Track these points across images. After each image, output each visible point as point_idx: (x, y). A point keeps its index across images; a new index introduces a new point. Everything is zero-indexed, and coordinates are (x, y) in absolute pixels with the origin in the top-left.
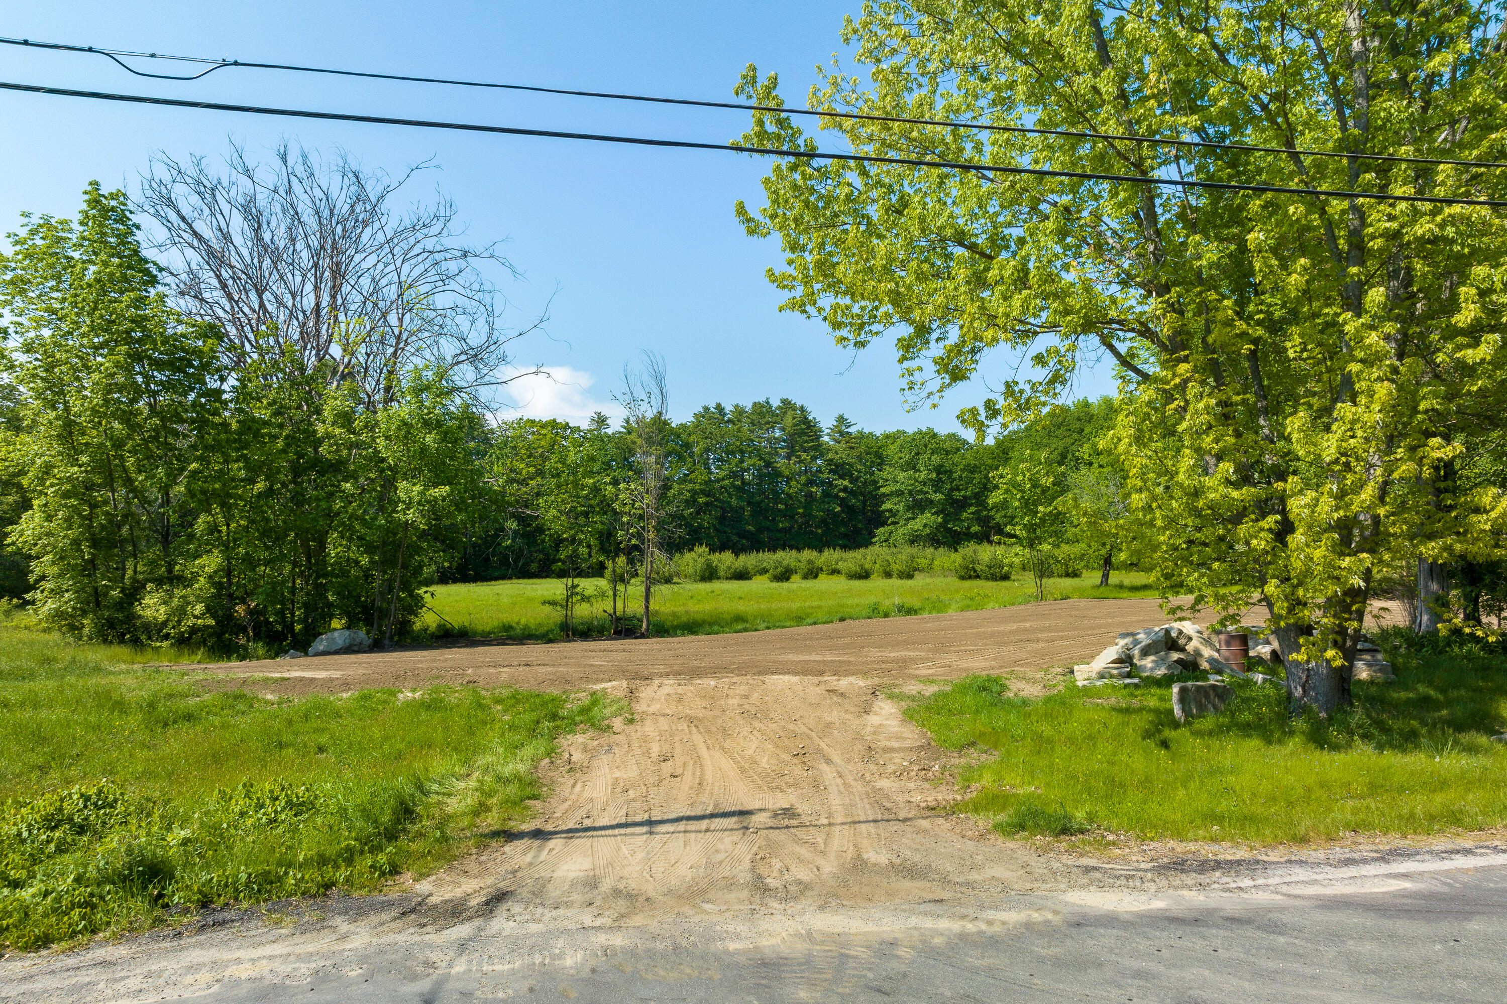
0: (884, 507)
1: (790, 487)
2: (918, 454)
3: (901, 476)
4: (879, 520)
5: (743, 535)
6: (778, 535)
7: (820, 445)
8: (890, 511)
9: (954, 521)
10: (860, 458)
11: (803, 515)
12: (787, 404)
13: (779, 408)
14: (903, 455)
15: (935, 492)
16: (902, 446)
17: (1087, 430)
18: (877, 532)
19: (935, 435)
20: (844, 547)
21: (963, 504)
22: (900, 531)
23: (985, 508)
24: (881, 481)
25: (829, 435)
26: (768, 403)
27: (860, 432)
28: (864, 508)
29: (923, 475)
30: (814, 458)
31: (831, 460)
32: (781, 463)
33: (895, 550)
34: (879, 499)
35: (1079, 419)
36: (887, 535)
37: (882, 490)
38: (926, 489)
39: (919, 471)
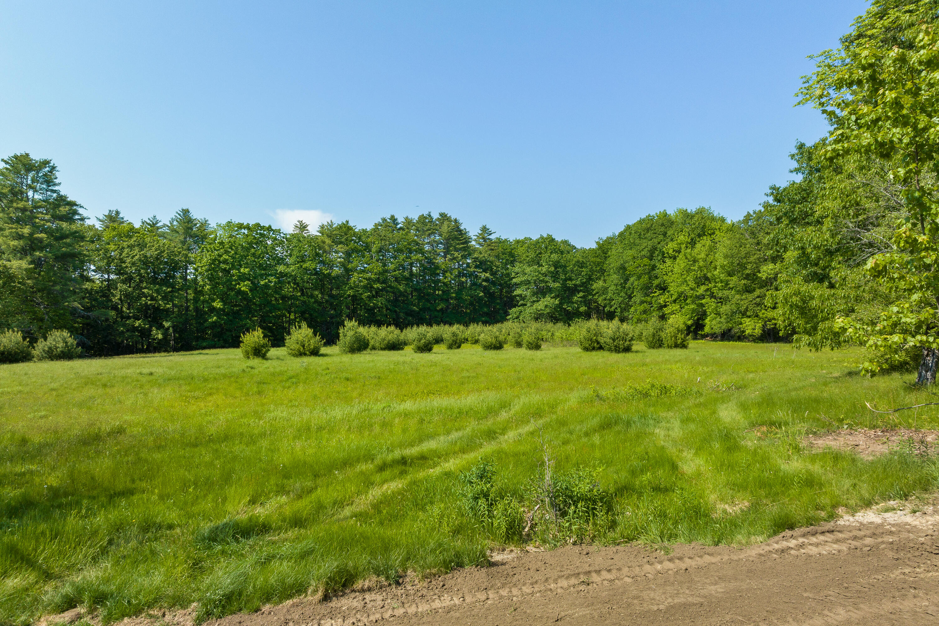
0: (515, 293)
1: (446, 278)
2: (540, 253)
3: (528, 270)
4: (511, 302)
5: (410, 313)
6: (436, 313)
7: (468, 247)
8: (520, 296)
9: (568, 303)
10: (498, 257)
11: (456, 298)
12: (444, 216)
13: (438, 219)
14: (529, 254)
15: (554, 281)
16: (529, 247)
17: (669, 233)
18: (510, 311)
19: (553, 240)
20: (485, 323)
21: (574, 290)
22: (528, 311)
23: (591, 294)
24: (513, 274)
25: (475, 240)
26: (430, 216)
27: (498, 239)
28: (501, 294)
29: (544, 269)
30: (464, 257)
31: (477, 258)
32: (440, 260)
33: (524, 325)
34: (511, 287)
35: (663, 225)
36: (518, 313)
37: (514, 280)
38: (547, 279)
39: (542, 265)
